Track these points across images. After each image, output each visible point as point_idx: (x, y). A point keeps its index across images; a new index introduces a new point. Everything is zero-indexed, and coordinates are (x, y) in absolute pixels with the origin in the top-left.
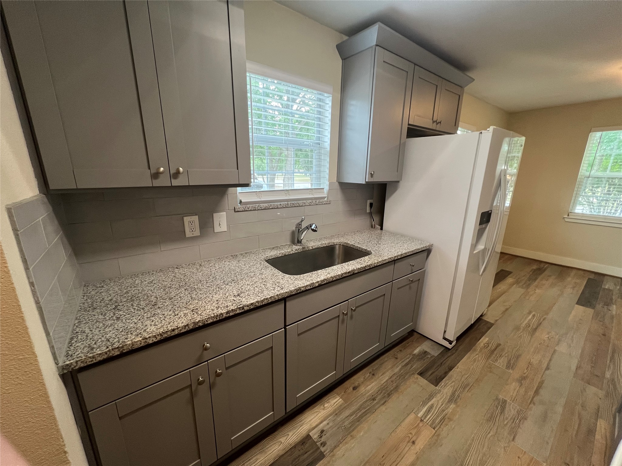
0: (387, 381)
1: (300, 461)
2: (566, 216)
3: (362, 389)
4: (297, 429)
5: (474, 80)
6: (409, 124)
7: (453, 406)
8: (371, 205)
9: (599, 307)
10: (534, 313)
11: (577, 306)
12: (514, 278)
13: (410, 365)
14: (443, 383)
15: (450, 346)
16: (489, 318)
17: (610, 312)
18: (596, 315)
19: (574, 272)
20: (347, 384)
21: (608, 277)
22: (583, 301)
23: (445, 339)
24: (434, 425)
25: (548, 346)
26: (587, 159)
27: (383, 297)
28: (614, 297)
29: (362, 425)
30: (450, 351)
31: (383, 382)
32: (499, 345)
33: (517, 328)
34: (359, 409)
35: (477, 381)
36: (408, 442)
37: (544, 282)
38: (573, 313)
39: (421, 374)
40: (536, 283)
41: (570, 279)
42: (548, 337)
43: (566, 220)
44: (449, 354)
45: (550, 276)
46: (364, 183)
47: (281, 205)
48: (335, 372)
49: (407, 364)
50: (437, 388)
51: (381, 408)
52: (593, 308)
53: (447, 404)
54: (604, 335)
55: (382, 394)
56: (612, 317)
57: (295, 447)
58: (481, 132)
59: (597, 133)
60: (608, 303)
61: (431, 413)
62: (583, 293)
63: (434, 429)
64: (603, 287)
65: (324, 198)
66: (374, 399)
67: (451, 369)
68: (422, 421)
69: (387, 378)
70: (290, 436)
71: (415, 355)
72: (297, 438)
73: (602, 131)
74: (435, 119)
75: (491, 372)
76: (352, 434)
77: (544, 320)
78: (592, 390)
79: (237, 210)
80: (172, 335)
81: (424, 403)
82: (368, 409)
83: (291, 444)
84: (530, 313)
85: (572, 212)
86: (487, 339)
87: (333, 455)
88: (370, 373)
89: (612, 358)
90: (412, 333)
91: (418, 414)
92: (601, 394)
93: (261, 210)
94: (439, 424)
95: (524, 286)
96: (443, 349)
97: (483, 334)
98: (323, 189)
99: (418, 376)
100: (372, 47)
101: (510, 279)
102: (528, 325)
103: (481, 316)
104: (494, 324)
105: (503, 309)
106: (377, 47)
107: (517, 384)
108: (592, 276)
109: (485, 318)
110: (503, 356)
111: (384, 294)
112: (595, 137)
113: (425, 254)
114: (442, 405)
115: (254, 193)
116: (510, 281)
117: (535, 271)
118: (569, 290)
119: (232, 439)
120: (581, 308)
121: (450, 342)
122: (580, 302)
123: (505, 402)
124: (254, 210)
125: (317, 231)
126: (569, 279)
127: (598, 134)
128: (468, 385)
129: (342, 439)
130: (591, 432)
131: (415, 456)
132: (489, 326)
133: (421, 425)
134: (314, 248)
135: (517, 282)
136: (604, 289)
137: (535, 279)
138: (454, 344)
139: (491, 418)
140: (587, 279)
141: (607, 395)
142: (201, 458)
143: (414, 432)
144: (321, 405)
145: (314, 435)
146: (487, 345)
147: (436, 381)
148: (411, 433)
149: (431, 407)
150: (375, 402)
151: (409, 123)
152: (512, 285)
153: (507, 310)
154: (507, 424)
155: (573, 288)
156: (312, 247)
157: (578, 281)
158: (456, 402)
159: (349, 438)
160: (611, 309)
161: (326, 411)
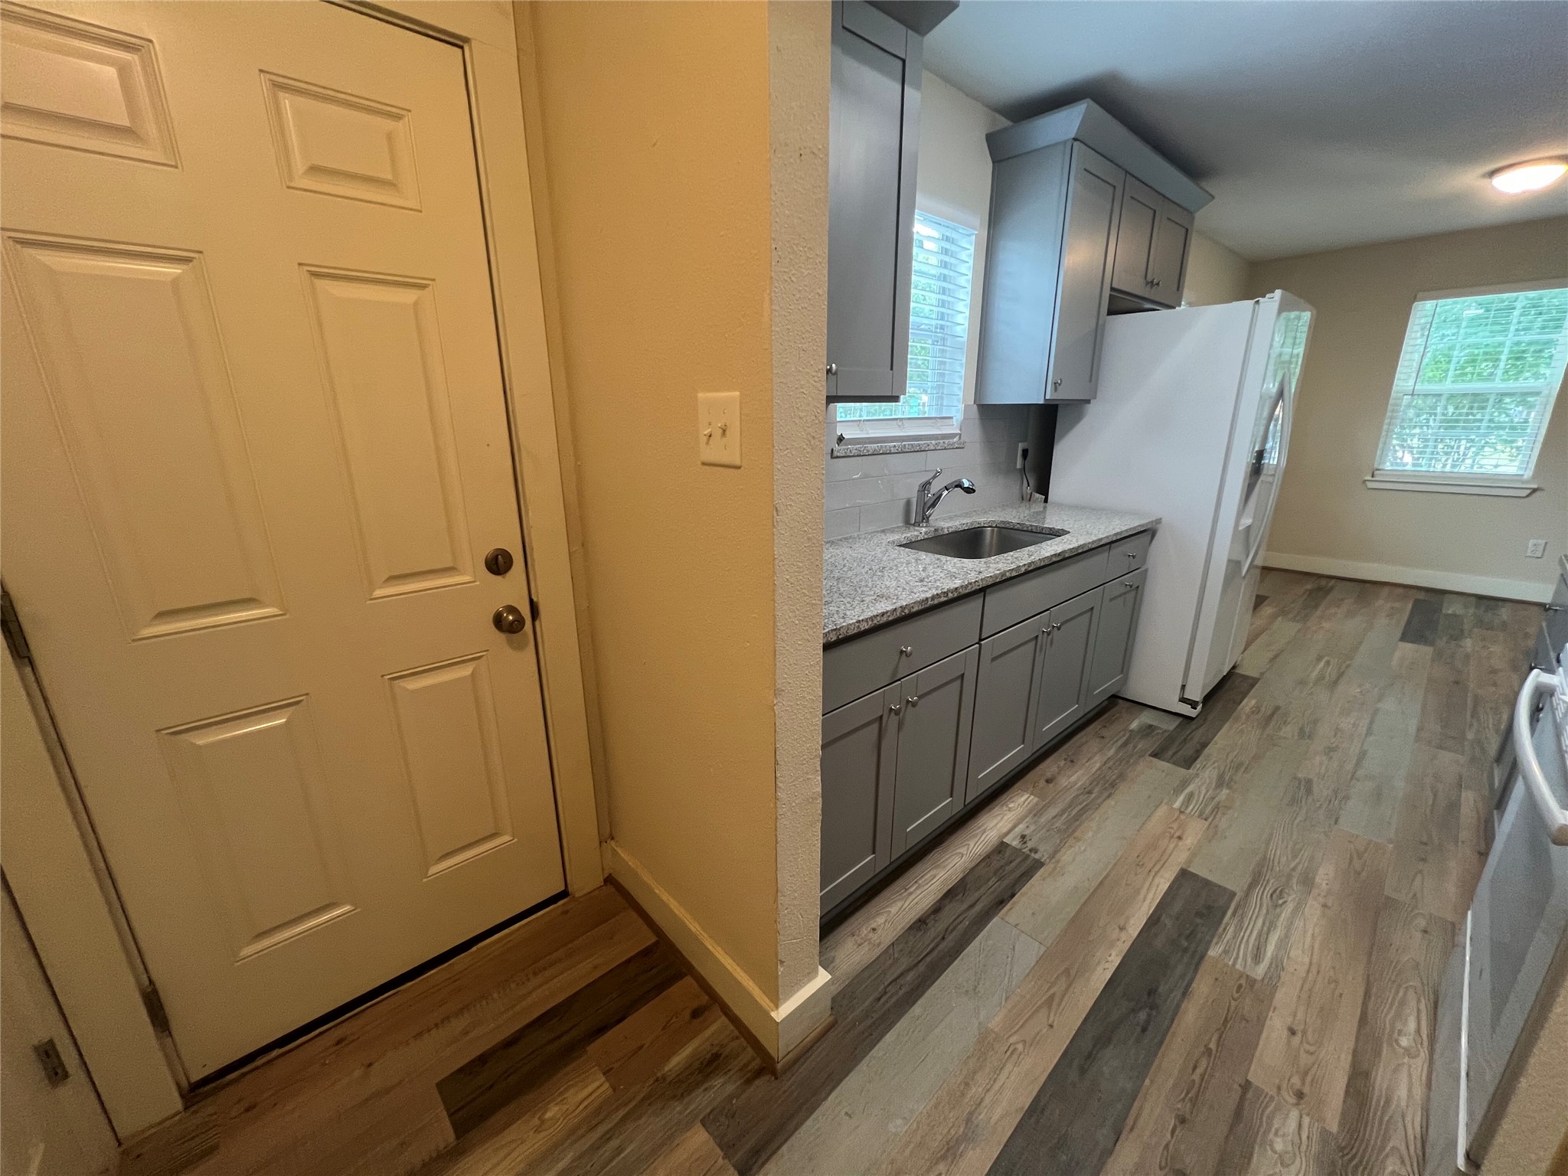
0: (1100, 768)
1: (1004, 873)
2: (1370, 478)
3: (1063, 782)
4: (978, 837)
5: (1213, 198)
6: (1112, 289)
7: (1225, 791)
8: (1025, 453)
9: (1441, 643)
10: (1326, 659)
11: (1400, 643)
12: (1276, 607)
13: (1132, 745)
14: (1198, 764)
15: (1193, 713)
16: (1248, 670)
17: (1461, 649)
18: (1439, 655)
19: (1386, 590)
20: (1031, 776)
21: (1451, 596)
22: (1411, 634)
23: (1183, 700)
24: (1204, 816)
25: (1363, 704)
26: (1408, 357)
27: (1089, 613)
28: (1466, 627)
29: (1085, 824)
30: (1195, 721)
31: (1094, 770)
32: (1277, 708)
33: (1302, 683)
34: (1070, 805)
35: (1256, 758)
36: (1172, 837)
37: (1333, 610)
38: (1398, 654)
39: (1155, 755)
40: (1318, 613)
41: (1382, 602)
42: (1361, 692)
43: (1370, 485)
44: (1194, 727)
45: (1342, 600)
46: (1041, 402)
47: (895, 446)
48: (1022, 746)
49: (1125, 744)
50: (1190, 771)
51: (1107, 802)
52: (1431, 643)
53: (1215, 789)
54: (1457, 683)
55: (1100, 786)
56: (1467, 657)
57: (988, 856)
58: (1258, 301)
59: (1427, 302)
60: (1457, 636)
61: (1194, 802)
62: (1409, 622)
63: (1206, 820)
64: (1444, 611)
65: (953, 436)
66: (1090, 792)
67: (1204, 745)
68: (1181, 812)
69: (1098, 765)
70: (972, 846)
71: (1132, 731)
72: (986, 847)
73: (1437, 298)
74: (1149, 278)
75: (1274, 745)
76: (1076, 834)
77: (1347, 667)
78: (1446, 757)
79: (836, 454)
80: (881, 622)
81: (1177, 791)
82: (1086, 805)
83: (979, 855)
84: (1319, 658)
85: (1380, 467)
86: (1253, 702)
87: (1058, 862)
88: (1065, 759)
89: (1474, 714)
90: (1114, 699)
91: (1172, 804)
92: (1462, 759)
93: (869, 455)
94: (1211, 814)
95: (1298, 618)
96: (1179, 720)
97: (1244, 695)
98: (951, 418)
99: (1151, 758)
100: (1065, 142)
101: (1267, 608)
102: (1321, 678)
103: (1234, 667)
104: (1259, 679)
105: (1270, 655)
106: (1076, 144)
107: (1324, 758)
108: (1421, 596)
109: (1238, 671)
110: (1289, 723)
111: (1092, 608)
112: (1424, 311)
113: (1146, 538)
114: (1208, 791)
115: (855, 423)
116: (1268, 612)
117: (1311, 592)
118: (1382, 621)
119: (908, 830)
120: (1409, 646)
121: (1193, 704)
122: (1404, 637)
123: (1309, 782)
124: (858, 456)
125: (974, 491)
126: (1380, 602)
127: (1429, 305)
128: (1241, 764)
129: (1061, 842)
130: (1454, 806)
131: (1188, 853)
132: (1253, 682)
133: (1182, 817)
134: (951, 530)
135: (1283, 612)
136: (1447, 615)
137: (1316, 607)
138: (1199, 707)
139: (1294, 801)
140: (1413, 600)
141: (1473, 760)
142: (877, 853)
143: (1175, 826)
144: (1002, 806)
145: (1013, 841)
146: (1256, 710)
147: (1188, 763)
148: (1171, 828)
149: (1191, 795)
150: (1093, 796)
151: (1113, 286)
152: (1273, 618)
153: (1276, 657)
154: (1320, 807)
155: (1390, 616)
156: (948, 528)
157: (1397, 605)
158: (1229, 787)
159: (1071, 841)
160: (1462, 644)
161: (1013, 813)
